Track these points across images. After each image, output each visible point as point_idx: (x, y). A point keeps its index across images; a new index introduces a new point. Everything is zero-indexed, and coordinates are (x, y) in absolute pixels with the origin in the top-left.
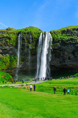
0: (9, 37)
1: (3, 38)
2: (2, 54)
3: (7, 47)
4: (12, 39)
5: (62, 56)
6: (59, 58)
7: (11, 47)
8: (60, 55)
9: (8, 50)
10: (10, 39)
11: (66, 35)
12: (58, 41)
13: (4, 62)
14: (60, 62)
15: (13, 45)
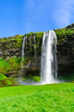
0: (15, 41)
1: (11, 41)
2: (10, 56)
3: (14, 49)
4: (18, 42)
5: (69, 53)
6: (67, 55)
7: (17, 49)
8: (67, 52)
9: (14, 52)
10: (16, 42)
11: (72, 30)
12: (63, 37)
13: (10, 64)
14: (68, 60)
15: (19, 47)
